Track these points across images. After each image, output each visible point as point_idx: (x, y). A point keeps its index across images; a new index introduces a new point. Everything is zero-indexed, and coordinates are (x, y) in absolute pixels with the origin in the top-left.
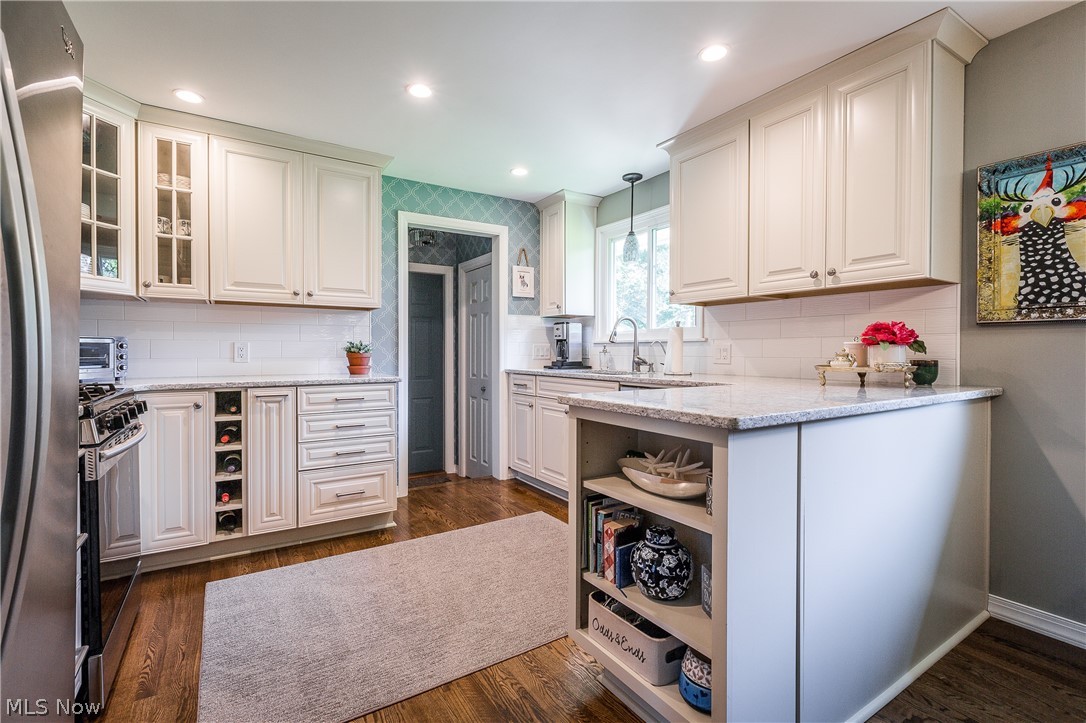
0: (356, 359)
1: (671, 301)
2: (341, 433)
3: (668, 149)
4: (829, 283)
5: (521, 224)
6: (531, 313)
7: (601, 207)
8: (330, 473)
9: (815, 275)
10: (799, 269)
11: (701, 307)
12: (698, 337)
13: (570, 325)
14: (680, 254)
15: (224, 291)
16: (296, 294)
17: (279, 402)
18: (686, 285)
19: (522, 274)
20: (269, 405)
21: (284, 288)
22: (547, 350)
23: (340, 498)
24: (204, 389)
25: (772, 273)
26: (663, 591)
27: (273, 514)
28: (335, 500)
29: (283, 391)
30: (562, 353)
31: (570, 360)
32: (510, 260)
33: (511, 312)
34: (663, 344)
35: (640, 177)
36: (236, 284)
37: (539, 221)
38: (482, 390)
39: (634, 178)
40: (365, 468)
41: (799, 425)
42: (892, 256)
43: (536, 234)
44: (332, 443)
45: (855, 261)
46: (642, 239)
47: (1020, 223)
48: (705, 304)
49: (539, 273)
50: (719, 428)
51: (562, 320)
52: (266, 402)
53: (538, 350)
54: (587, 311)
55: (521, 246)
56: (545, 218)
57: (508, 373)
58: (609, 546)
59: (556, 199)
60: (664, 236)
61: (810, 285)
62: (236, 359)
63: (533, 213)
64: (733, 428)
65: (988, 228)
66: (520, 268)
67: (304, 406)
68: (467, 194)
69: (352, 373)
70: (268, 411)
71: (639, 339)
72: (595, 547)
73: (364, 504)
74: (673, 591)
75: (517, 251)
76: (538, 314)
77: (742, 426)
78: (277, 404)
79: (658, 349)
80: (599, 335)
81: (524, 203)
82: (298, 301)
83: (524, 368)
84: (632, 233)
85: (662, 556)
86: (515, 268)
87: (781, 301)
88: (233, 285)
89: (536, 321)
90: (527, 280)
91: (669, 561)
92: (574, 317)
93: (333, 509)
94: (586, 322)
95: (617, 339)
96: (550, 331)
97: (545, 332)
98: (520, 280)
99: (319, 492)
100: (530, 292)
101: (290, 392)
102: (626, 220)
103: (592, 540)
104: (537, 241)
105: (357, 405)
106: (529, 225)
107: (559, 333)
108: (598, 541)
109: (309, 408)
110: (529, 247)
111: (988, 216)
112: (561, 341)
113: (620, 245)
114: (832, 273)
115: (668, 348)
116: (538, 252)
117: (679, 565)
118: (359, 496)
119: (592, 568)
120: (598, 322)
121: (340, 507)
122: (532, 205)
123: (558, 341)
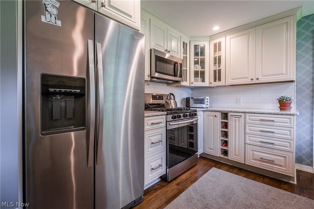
0: (284, 104)
2: (263, 133)
8: (259, 148)
15: (230, 82)
16: (252, 79)
17: (239, 118)
20: (236, 118)
21: (248, 78)
23: (262, 160)
24: (217, 111)
27: (236, 155)
28: (260, 159)
29: (240, 114)
36: (233, 79)
40: (275, 151)
44: (259, 137)
52: (235, 117)
62: (238, 103)
67: (248, 120)
69: (281, 109)
70: (235, 120)
73: (274, 166)
78: (238, 118)
82: (253, 82)
88: (232, 80)
93: (259, 162)
99: (253, 154)
101: (243, 115)
105: (271, 123)
109: (249, 121)
118: (272, 162)
121: (262, 163)
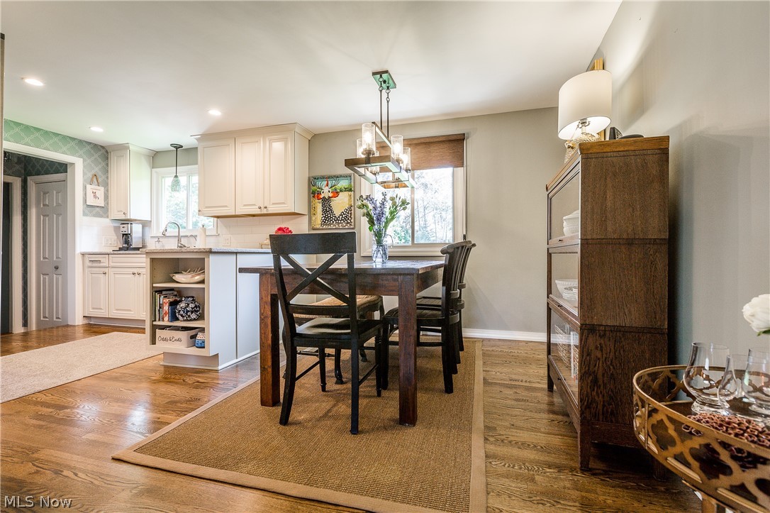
1: (199, 215)
3: (197, 139)
4: (264, 211)
5: (93, 158)
6: (102, 217)
7: (155, 158)
9: (260, 208)
10: (254, 205)
11: (216, 219)
12: (215, 233)
13: (133, 225)
14: (203, 191)
18: (206, 207)
19: (94, 191)
22: (115, 241)
25: (245, 205)
26: (189, 316)
30: (127, 242)
31: (133, 246)
32: (84, 180)
33: (85, 214)
34: (195, 237)
35: (182, 147)
37: (107, 158)
38: (57, 268)
39: (178, 147)
41: (236, 253)
42: (284, 203)
43: (105, 166)
45: (273, 204)
46: (183, 180)
47: (322, 197)
48: (218, 217)
49: (107, 191)
50: (206, 252)
51: (126, 222)
53: (107, 240)
54: (146, 217)
55: (93, 172)
56: (113, 159)
57: (83, 255)
58: (166, 308)
59: (123, 148)
60: (195, 179)
61: (258, 212)
63: (103, 154)
64: (210, 252)
65: (314, 197)
66: (93, 186)
68: (46, 132)
71: (181, 234)
72: (159, 311)
74: (193, 316)
75: (90, 175)
76: (108, 217)
77: (213, 251)
79: (192, 239)
80: (155, 231)
81: (96, 145)
83: (97, 250)
84: (176, 176)
85: (188, 305)
86: (89, 187)
87: (251, 218)
89: (105, 222)
90: (98, 195)
91: (192, 305)
92: (136, 220)
94: (145, 224)
95: (167, 234)
96: (116, 229)
97: (112, 230)
98: (92, 195)
100: (101, 203)
102: (172, 168)
103: (158, 308)
104: (106, 171)
106: (100, 160)
107: (126, 229)
108: (160, 308)
110: (99, 174)
111: (313, 193)
112: (126, 234)
113: (169, 181)
114: (266, 208)
115: (198, 238)
116: (107, 178)
117: (196, 306)
119: (157, 319)
120: (154, 224)
122: (103, 147)
123: (123, 235)
